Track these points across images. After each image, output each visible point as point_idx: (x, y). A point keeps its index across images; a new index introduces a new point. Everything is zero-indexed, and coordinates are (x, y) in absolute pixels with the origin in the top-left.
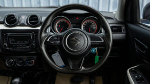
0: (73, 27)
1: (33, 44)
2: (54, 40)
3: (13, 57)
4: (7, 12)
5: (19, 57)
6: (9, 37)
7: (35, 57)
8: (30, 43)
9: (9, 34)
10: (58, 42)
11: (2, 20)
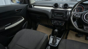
0: (85, 10)
1: (64, 16)
2: (78, 15)
3: (55, 21)
5: (57, 21)
6: (55, 12)
7: (64, 22)
8: (63, 16)
9: (55, 11)
10: (79, 17)
11: (52, 5)
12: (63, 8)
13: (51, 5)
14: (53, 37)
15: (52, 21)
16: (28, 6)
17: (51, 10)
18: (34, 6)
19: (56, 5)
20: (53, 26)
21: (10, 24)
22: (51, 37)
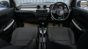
3: (41, 17)
4: (36, 4)
6: (39, 12)
7: (46, 17)
8: (45, 13)
10: (55, 13)
11: (36, 7)
12: (43, 8)
13: (34, 7)
14: (41, 28)
15: (38, 18)
16: (15, 9)
17: (36, 10)
18: (20, 8)
19: (39, 7)
20: (38, 22)
21: (5, 26)
22: (40, 29)
